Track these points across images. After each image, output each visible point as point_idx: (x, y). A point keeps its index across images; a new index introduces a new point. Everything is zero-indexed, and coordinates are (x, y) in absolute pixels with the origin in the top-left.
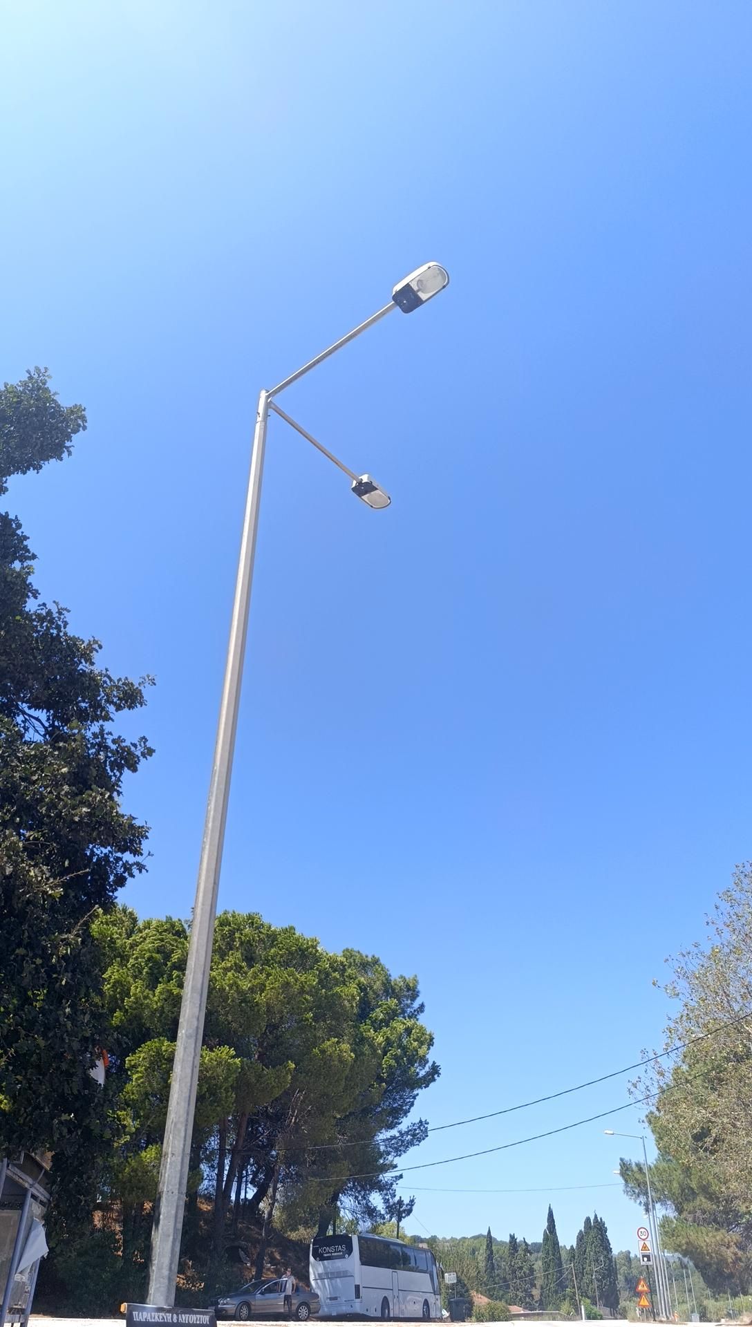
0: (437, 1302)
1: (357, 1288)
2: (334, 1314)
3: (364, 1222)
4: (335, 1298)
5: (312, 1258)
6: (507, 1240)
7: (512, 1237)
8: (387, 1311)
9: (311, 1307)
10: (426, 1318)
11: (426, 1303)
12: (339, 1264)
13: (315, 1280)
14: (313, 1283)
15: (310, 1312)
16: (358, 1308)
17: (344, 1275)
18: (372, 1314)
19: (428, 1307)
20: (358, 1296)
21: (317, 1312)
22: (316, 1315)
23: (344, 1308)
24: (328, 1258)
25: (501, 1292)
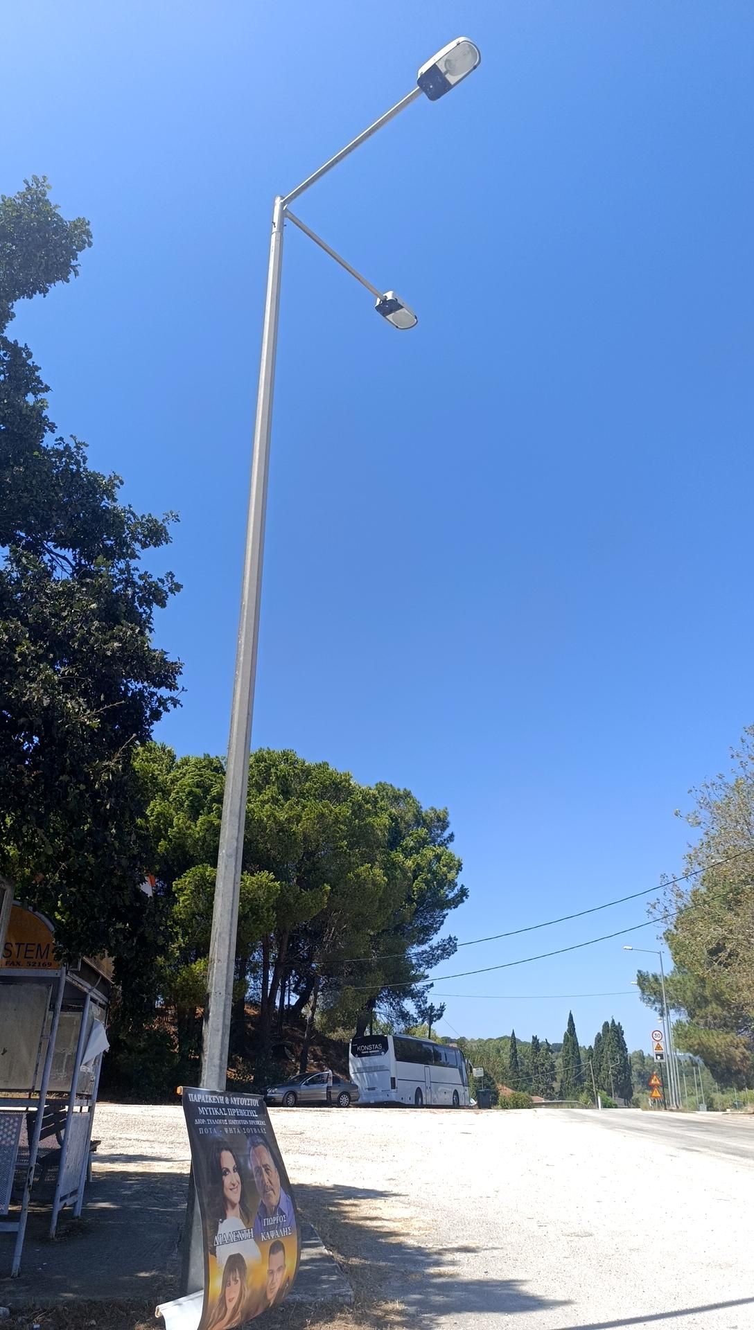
0: (465, 1093)
1: (393, 1080)
2: (372, 1102)
3: (399, 1025)
4: (373, 1089)
5: (351, 1055)
6: (530, 1040)
7: (535, 1038)
8: (420, 1100)
9: (351, 1096)
10: (456, 1105)
11: (456, 1093)
12: (376, 1060)
13: (355, 1073)
14: (352, 1076)
15: (350, 1100)
16: (394, 1096)
17: (381, 1069)
18: (407, 1102)
19: (458, 1095)
20: (393, 1086)
21: (357, 1100)
22: (356, 1102)
23: (381, 1097)
24: (368, 1055)
25: (525, 1085)
